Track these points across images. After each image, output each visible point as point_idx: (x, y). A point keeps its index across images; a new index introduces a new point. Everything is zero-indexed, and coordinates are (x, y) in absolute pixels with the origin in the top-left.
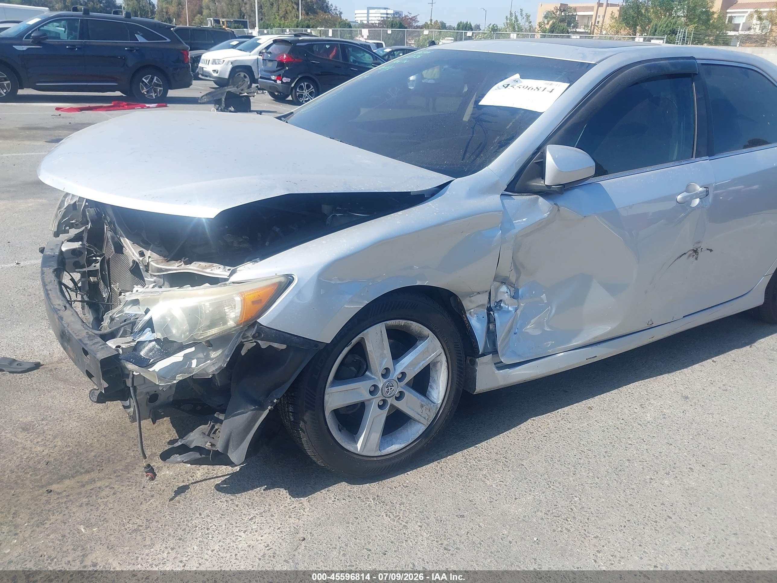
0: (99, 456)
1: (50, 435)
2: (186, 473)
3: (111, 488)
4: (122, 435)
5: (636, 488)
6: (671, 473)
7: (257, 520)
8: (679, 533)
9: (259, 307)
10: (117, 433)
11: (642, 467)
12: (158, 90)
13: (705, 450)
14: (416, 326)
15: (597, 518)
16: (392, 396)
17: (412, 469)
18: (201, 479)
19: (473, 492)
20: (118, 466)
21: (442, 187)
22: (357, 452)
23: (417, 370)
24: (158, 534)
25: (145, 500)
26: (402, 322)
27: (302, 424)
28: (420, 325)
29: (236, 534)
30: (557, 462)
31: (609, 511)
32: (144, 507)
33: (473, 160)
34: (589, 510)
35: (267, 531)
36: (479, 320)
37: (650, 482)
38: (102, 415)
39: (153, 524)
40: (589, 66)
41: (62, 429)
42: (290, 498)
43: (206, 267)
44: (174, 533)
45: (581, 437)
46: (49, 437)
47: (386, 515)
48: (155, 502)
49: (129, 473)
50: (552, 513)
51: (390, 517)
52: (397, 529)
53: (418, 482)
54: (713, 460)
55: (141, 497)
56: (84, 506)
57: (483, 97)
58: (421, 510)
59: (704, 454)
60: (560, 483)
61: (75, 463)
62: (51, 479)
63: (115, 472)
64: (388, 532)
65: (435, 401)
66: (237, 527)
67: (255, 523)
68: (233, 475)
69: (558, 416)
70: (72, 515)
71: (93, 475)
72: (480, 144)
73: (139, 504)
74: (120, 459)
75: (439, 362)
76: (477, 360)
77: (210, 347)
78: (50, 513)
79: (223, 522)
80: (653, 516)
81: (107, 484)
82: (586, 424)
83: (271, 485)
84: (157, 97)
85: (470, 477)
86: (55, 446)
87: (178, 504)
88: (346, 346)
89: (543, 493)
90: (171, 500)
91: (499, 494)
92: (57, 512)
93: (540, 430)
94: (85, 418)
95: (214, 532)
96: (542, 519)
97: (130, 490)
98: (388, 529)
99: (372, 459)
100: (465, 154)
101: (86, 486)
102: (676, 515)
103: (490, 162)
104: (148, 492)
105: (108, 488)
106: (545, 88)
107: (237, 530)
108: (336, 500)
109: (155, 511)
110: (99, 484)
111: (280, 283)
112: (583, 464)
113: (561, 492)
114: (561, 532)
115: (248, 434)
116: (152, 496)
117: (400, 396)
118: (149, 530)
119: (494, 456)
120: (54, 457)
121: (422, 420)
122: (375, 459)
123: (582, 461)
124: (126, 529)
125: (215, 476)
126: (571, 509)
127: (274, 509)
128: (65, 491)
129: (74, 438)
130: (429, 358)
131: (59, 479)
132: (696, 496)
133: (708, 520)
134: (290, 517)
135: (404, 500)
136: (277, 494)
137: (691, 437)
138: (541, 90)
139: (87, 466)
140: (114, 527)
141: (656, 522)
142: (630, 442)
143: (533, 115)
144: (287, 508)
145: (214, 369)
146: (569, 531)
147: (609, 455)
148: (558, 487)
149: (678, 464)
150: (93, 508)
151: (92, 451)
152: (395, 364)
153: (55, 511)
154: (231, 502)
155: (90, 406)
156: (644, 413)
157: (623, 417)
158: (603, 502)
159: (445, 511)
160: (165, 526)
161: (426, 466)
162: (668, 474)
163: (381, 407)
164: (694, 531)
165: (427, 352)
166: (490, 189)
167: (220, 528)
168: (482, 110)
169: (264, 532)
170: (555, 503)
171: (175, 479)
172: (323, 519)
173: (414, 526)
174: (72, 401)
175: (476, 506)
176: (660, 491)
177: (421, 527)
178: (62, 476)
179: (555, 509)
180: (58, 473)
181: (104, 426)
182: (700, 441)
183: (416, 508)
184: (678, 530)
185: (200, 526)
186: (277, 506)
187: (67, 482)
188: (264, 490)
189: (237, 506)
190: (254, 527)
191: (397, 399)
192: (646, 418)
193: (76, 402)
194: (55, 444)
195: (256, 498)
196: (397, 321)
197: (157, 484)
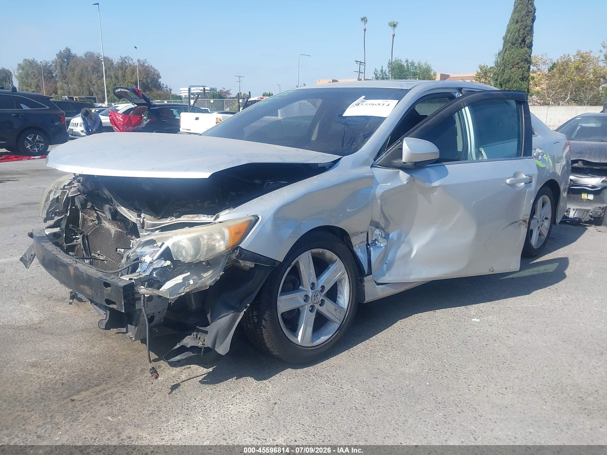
0: (102, 375)
1: (56, 367)
2: (174, 377)
3: (121, 392)
4: (114, 361)
5: (479, 351)
6: (497, 340)
7: (237, 397)
8: (513, 369)
9: (239, 236)
10: (109, 360)
11: (478, 339)
12: (40, 146)
13: (513, 326)
14: (329, 254)
15: (461, 369)
16: (318, 303)
17: (333, 356)
18: (186, 379)
19: (378, 364)
20: (119, 379)
21: (335, 162)
22: (298, 344)
23: (331, 284)
24: (169, 414)
25: (150, 396)
26: (321, 250)
27: (264, 323)
28: (331, 253)
29: (226, 407)
30: (425, 342)
31: (467, 364)
32: (151, 400)
33: (350, 147)
34: (455, 365)
35: (247, 402)
36: (362, 252)
37: (487, 346)
38: (91, 351)
39: (162, 409)
40: (407, 91)
41: (63, 363)
42: (256, 382)
43: (193, 217)
44: (181, 412)
45: (434, 327)
46: (56, 368)
47: (326, 383)
48: (158, 396)
49: (130, 382)
50: (433, 369)
51: (329, 384)
52: (336, 390)
53: (339, 363)
54: (519, 331)
55: (146, 394)
56: (105, 405)
57: (344, 112)
58: (348, 378)
59: (513, 328)
60: (431, 353)
61: (85, 381)
62: (70, 393)
63: (119, 383)
64: (332, 392)
65: (343, 306)
66: (225, 403)
67: (237, 399)
68: (209, 373)
69: (416, 318)
70: (98, 411)
71: (102, 387)
72: (352, 137)
73: (147, 399)
74: (119, 375)
75: (343, 278)
76: (365, 278)
77: (208, 266)
78: (80, 413)
79: (214, 401)
80: (495, 363)
81: (116, 390)
82: (435, 321)
83: (240, 376)
84: (39, 151)
85: (372, 356)
86: (64, 373)
87: (176, 395)
88: (288, 267)
89: (423, 359)
90: (169, 394)
91: (395, 363)
92: (85, 411)
93: (407, 326)
94: (80, 354)
95: (210, 407)
96: (428, 373)
97: (136, 392)
98: (330, 391)
99: (308, 349)
100: (343, 143)
101: (100, 393)
102: (508, 361)
103: (361, 147)
104: (150, 392)
105: (118, 393)
106: (384, 104)
107: (226, 405)
108: (288, 379)
109: (160, 401)
110: (110, 391)
111: (251, 221)
112: (442, 342)
113: (434, 358)
114: (442, 378)
115: (230, 331)
116: (154, 393)
117: (322, 303)
118: (161, 412)
119: (383, 344)
120: (66, 380)
121: (336, 320)
122: (310, 349)
123: (440, 340)
124: (144, 414)
125: (196, 376)
126: (444, 366)
127: (247, 389)
128: (85, 398)
129: (76, 367)
130: (338, 275)
131: (77, 392)
132: (516, 350)
133: (528, 361)
134: (260, 392)
135: (334, 374)
136: (246, 381)
137: (502, 321)
138: (381, 105)
139: (95, 382)
140: (134, 414)
141: (498, 366)
142: (466, 327)
143: (381, 120)
144: (256, 388)
145: (211, 281)
146: (447, 377)
147: (456, 335)
148: (431, 355)
149: (499, 335)
150: (112, 405)
151: (95, 373)
152: (317, 280)
153: (83, 411)
154: (214, 389)
155: (80, 347)
156: (469, 311)
157: (457, 314)
158: (462, 360)
159: (364, 376)
160: (172, 408)
161: (342, 354)
162: (495, 341)
163: (311, 311)
164: (522, 368)
165: (336, 271)
166: (364, 163)
167: (213, 405)
168: (346, 119)
169: (246, 403)
170: (433, 364)
171: (166, 381)
172: (284, 390)
173: (347, 386)
174: (63, 345)
175: (382, 371)
176: (494, 350)
177: (352, 386)
178: (78, 390)
179: (434, 367)
180: (74, 389)
181: (97, 357)
182: (508, 322)
183: (344, 377)
184: (513, 368)
185: (198, 406)
186: (249, 387)
187: (83, 394)
188: (236, 379)
189: (220, 391)
190: (237, 401)
191: (321, 305)
192: (471, 314)
193: (67, 346)
194: (63, 372)
195: (232, 385)
196: (318, 249)
197: (155, 386)
